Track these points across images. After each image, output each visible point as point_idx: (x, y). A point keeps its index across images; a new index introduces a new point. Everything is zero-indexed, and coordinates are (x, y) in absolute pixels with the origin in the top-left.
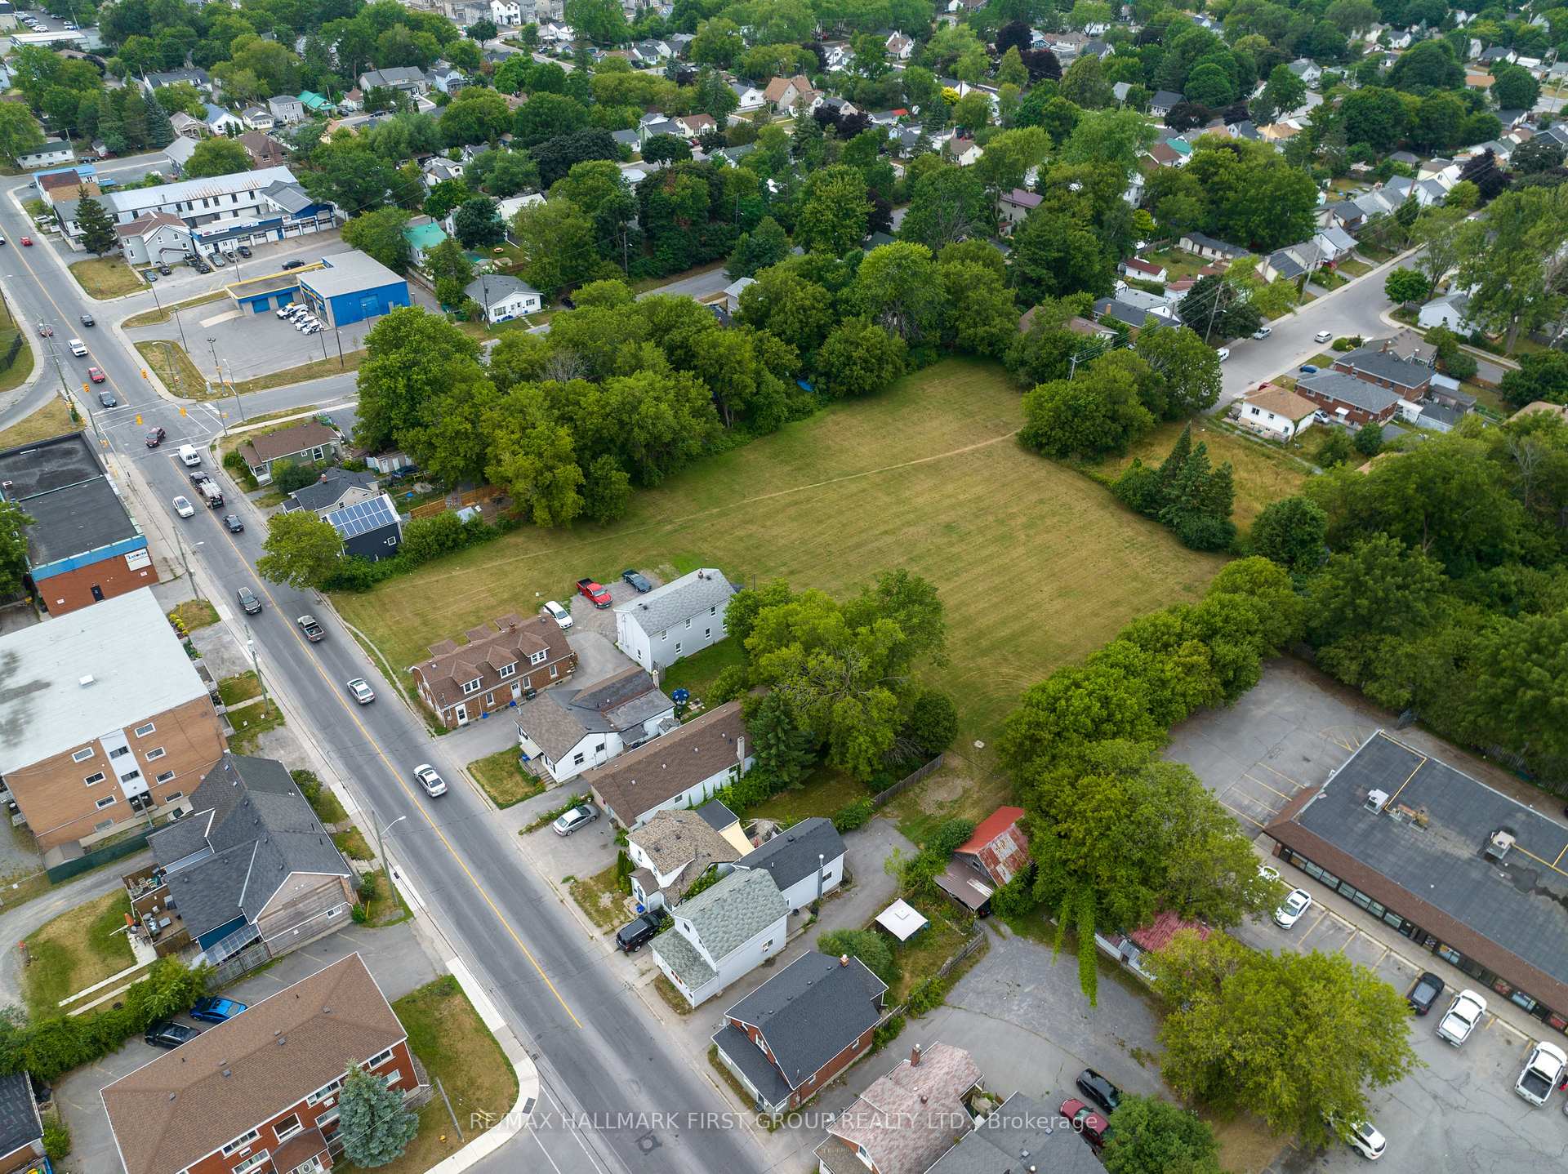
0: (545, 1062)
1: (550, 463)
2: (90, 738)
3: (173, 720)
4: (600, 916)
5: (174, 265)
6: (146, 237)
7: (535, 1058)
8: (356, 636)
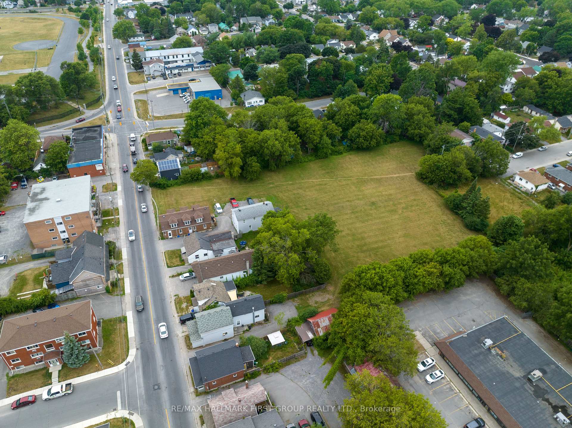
0: (139, 352)
1: (232, 156)
2: (51, 217)
3: (77, 217)
4: (179, 309)
5: (157, 76)
6: (150, 66)
7: (137, 349)
8: (153, 203)
